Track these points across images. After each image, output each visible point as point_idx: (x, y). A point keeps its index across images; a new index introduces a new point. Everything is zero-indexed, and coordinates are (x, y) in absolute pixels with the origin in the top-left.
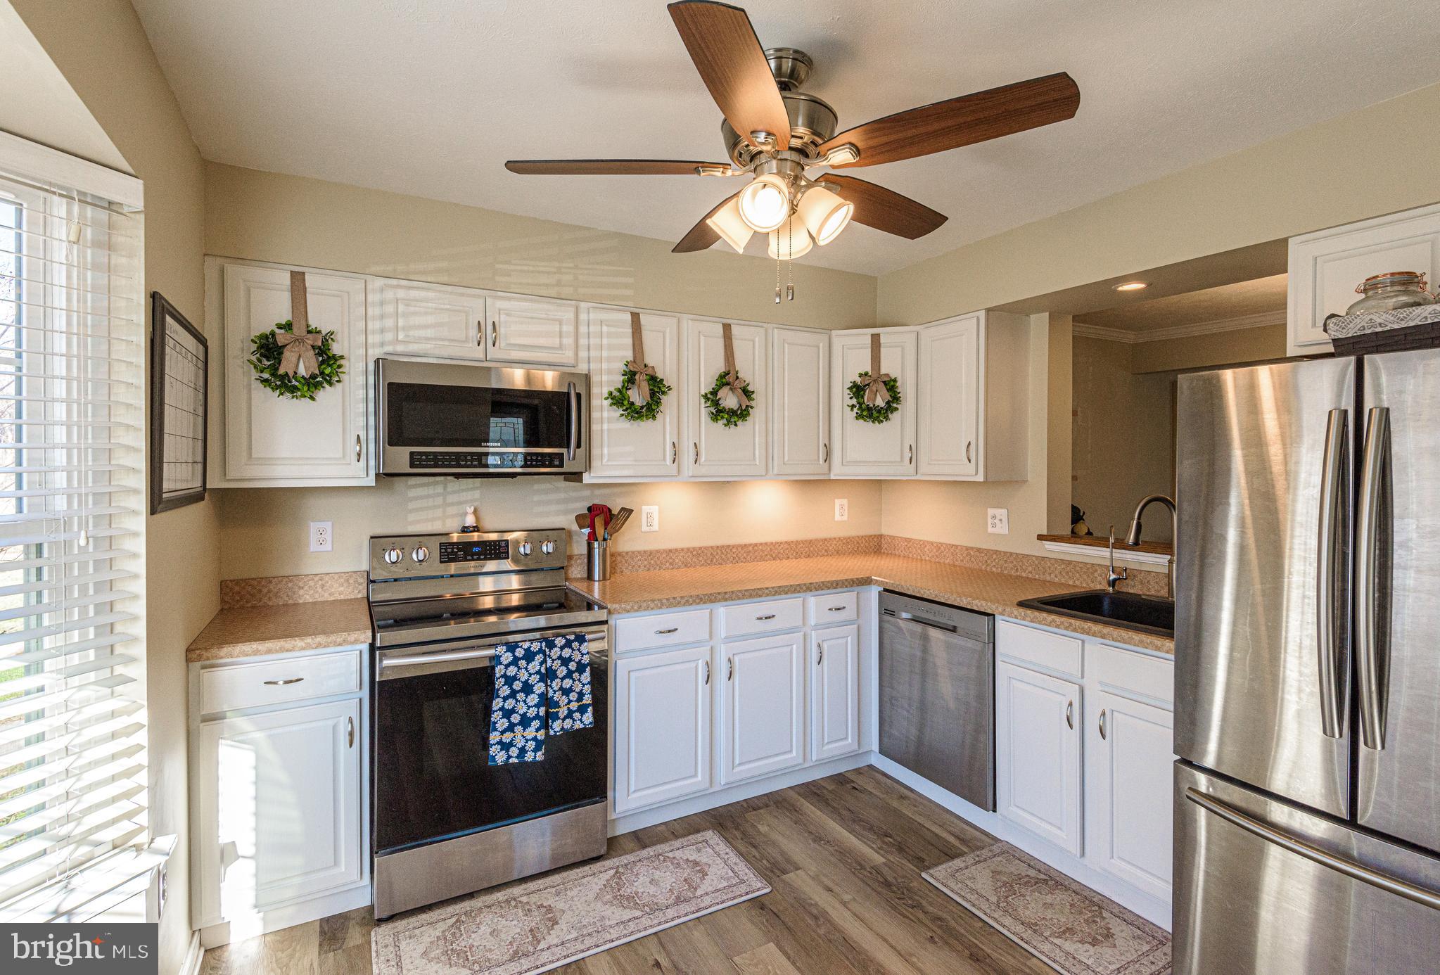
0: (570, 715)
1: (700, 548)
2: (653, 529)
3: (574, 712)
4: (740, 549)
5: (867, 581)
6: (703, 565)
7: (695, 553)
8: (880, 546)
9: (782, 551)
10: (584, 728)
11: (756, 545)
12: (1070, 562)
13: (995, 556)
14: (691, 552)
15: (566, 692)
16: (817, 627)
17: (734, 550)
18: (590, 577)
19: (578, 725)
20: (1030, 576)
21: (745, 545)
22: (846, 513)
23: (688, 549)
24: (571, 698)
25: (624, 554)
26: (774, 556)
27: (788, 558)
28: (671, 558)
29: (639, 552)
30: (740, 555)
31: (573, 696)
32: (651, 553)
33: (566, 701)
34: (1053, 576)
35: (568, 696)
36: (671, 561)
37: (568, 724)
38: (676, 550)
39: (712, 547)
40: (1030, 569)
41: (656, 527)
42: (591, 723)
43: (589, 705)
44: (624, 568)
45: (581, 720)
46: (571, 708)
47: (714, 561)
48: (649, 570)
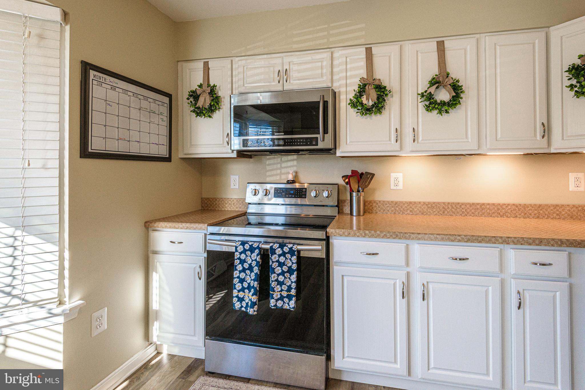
0: (282, 298)
1: (434, 203)
2: (398, 188)
3: (285, 297)
4: (468, 206)
6: (436, 215)
7: (429, 206)
9: (509, 211)
10: (289, 310)
11: (484, 204)
14: (427, 205)
15: (280, 284)
16: (516, 277)
17: (463, 207)
18: (351, 214)
19: (286, 307)
21: (473, 204)
22: (582, 185)
23: (424, 203)
24: (283, 288)
25: (378, 202)
26: (501, 214)
27: (516, 217)
28: (411, 207)
29: (388, 202)
30: (468, 210)
31: (285, 287)
32: (396, 203)
33: (280, 289)
35: (281, 286)
36: (411, 209)
37: (280, 304)
38: (415, 203)
39: (444, 203)
41: (401, 187)
42: (293, 308)
43: (294, 296)
44: (377, 211)
45: (288, 304)
46: (283, 294)
47: (446, 212)
48: (395, 213)
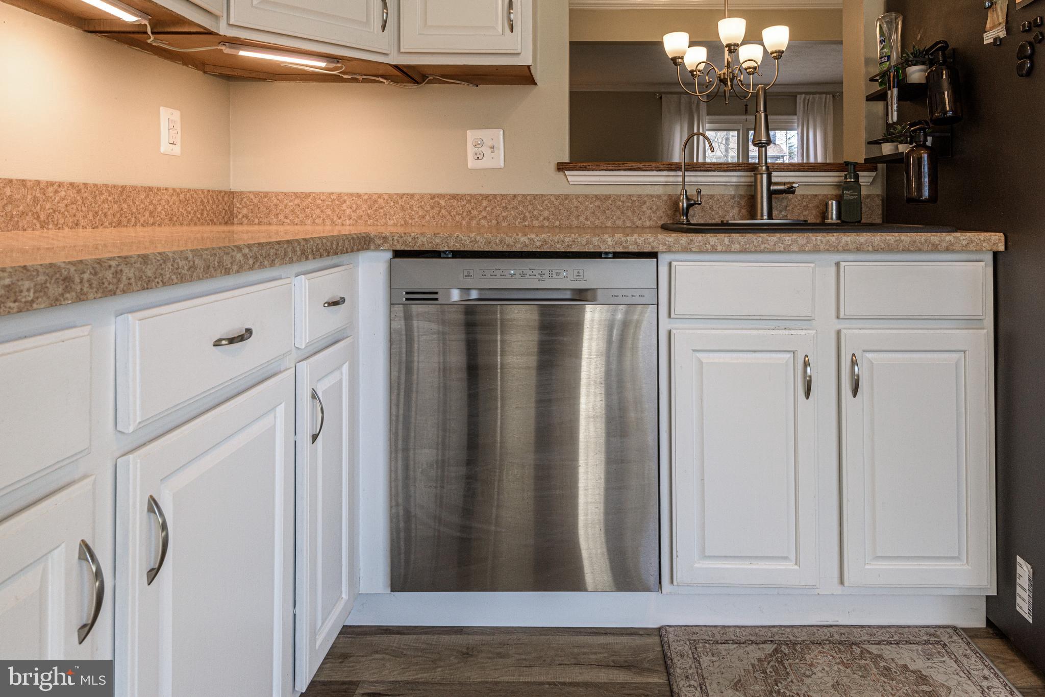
5: (363, 243)
8: (232, 213)
12: (608, 197)
13: (485, 203)
20: (547, 224)
22: (178, 141)
34: (582, 219)
40: (546, 213)
